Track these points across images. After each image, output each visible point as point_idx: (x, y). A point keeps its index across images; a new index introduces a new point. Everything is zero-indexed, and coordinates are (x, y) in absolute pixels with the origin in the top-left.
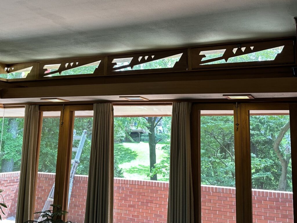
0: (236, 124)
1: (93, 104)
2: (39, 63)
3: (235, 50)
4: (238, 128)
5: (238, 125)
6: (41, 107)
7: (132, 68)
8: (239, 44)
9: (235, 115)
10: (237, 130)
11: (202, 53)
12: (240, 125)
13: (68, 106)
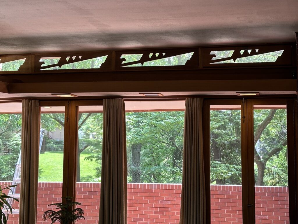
0: (243, 117)
1: (102, 99)
2: (34, 56)
3: (242, 52)
4: (244, 120)
5: (245, 117)
6: (41, 102)
7: (142, 64)
8: (246, 46)
9: (242, 109)
10: (244, 122)
11: (212, 53)
12: (246, 117)
13: (74, 101)
